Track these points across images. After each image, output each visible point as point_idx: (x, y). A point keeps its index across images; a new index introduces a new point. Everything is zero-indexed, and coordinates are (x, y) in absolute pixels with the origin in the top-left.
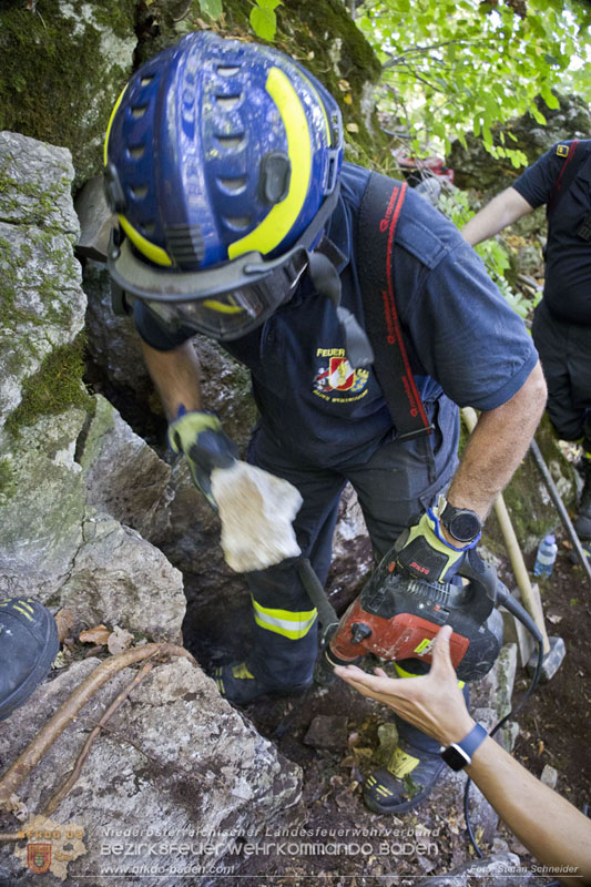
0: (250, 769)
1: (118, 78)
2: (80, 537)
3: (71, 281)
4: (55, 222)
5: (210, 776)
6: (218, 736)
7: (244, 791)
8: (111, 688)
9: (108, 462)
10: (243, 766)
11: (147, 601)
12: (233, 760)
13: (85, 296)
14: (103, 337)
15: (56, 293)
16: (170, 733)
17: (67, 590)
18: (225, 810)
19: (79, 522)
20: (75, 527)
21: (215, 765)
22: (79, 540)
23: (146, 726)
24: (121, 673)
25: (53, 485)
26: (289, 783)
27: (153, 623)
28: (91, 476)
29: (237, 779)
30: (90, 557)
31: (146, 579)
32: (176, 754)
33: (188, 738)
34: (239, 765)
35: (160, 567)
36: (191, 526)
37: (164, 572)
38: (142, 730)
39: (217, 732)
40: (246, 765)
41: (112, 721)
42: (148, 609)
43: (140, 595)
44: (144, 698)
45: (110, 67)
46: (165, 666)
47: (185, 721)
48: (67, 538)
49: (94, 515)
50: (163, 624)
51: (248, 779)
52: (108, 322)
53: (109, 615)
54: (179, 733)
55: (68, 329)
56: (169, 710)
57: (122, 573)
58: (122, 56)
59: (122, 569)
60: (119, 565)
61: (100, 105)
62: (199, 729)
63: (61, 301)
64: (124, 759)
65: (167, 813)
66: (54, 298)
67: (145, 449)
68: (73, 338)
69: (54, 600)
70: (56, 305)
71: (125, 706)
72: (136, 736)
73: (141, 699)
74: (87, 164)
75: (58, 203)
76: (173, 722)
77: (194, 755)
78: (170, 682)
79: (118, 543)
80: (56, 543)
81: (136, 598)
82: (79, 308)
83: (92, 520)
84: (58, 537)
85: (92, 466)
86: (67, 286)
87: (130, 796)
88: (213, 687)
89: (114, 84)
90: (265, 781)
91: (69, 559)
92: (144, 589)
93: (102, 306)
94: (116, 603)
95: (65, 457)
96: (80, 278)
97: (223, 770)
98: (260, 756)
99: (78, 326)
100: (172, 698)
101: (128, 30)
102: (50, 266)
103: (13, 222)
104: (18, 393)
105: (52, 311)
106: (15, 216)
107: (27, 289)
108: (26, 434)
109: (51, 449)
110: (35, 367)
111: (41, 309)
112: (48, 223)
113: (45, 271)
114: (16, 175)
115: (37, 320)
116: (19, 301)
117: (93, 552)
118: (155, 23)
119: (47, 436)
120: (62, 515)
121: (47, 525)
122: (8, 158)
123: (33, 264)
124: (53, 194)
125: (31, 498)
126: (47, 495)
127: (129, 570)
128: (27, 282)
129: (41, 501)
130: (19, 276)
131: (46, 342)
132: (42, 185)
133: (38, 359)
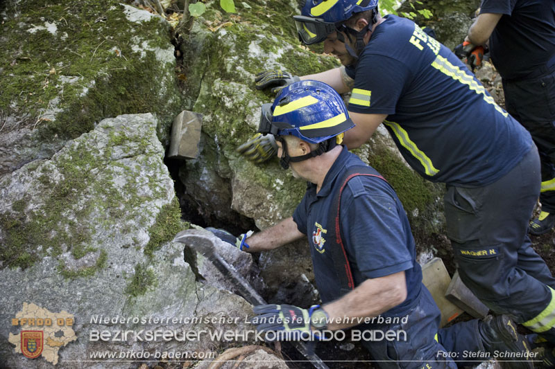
1: (170, 68)
2: (197, 299)
3: (163, 175)
4: (150, 150)
11: (241, 325)
13: (172, 180)
14: (207, 197)
15: (157, 183)
17: (197, 328)
19: (194, 292)
20: (193, 294)
22: (196, 301)
24: (227, 363)
25: (176, 276)
28: (205, 269)
30: (204, 308)
31: (236, 314)
35: (243, 305)
36: (280, 285)
37: (245, 308)
42: (242, 330)
43: (236, 323)
45: (164, 65)
46: (252, 356)
48: (189, 300)
49: (202, 287)
52: (207, 188)
55: (166, 199)
57: (223, 313)
58: (169, 57)
60: (220, 309)
61: (166, 84)
63: (160, 187)
66: (156, 186)
67: (231, 248)
68: (170, 202)
70: (157, 189)
74: (170, 114)
75: (150, 140)
78: (256, 364)
79: (217, 298)
80: (184, 304)
81: (234, 325)
82: (170, 187)
83: (202, 289)
84: (184, 301)
85: (204, 263)
86: (162, 178)
88: (283, 364)
89: (170, 72)
91: (193, 311)
92: (237, 319)
93: (201, 181)
95: (180, 261)
96: (168, 173)
99: (172, 194)
101: (168, 44)
102: (152, 172)
103: (130, 156)
104: (147, 235)
105: (157, 192)
106: (130, 153)
107: (142, 185)
108: (157, 254)
109: (171, 259)
110: (153, 221)
111: (151, 193)
112: (147, 151)
113: (149, 175)
114: (127, 134)
115: (149, 199)
116: (139, 192)
117: (205, 305)
118: (180, 35)
119: (168, 253)
120: (184, 289)
121: (177, 296)
122: (122, 127)
123: (143, 173)
124: (147, 137)
125: (166, 284)
126: (174, 281)
127: (226, 310)
128: (142, 182)
129: (171, 285)
130: (137, 181)
131: (155, 208)
132: (141, 135)
133: (153, 217)
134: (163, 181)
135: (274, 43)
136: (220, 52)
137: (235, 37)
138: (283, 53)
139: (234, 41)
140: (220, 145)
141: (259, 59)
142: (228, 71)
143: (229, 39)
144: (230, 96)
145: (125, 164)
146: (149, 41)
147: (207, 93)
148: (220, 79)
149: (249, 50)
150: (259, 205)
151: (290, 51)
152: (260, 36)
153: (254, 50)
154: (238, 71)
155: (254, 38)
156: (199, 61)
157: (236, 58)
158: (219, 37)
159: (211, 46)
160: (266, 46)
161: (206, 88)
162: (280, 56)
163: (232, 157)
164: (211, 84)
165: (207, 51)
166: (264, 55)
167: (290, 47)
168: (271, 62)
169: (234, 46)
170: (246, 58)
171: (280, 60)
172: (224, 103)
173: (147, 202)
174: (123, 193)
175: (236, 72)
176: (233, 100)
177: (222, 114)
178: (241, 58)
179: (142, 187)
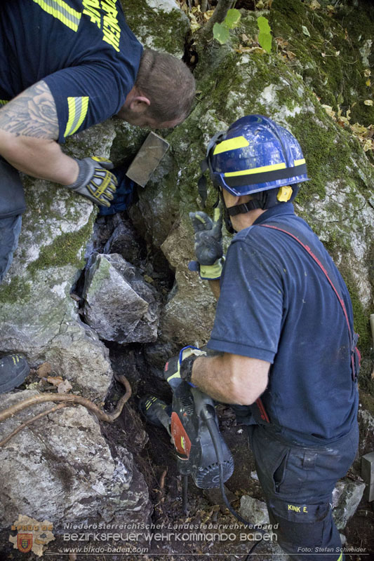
0: (108, 480)
2: (58, 330)
5: (82, 473)
6: (94, 455)
7: (100, 489)
8: (39, 408)
9: (105, 294)
10: (104, 476)
11: (87, 373)
12: (99, 470)
14: (152, 219)
15: (75, 204)
16: (66, 442)
17: (49, 354)
18: (86, 494)
19: (59, 323)
20: (56, 325)
21: (88, 469)
22: (57, 332)
23: (53, 433)
24: (47, 403)
26: (133, 498)
27: (89, 385)
28: (94, 299)
29: (97, 481)
30: (60, 341)
31: (87, 362)
32: (67, 454)
33: (76, 449)
34: (102, 475)
35: (97, 358)
36: (173, 339)
37: (98, 361)
38: (51, 435)
39: (94, 452)
40: (107, 477)
41: (36, 423)
42: (87, 376)
43: (83, 368)
44: (55, 419)
46: (73, 408)
47: (76, 440)
48: (50, 328)
49: (69, 321)
50: (95, 387)
51: (105, 484)
52: (155, 212)
53: (67, 372)
54: (71, 444)
55: (76, 224)
56: (68, 431)
57: (75, 354)
59: (76, 352)
60: (74, 350)
62: (83, 447)
63: (76, 208)
64: (38, 444)
65: (53, 480)
67: (130, 291)
69: (42, 357)
70: (72, 210)
71: (45, 419)
72: (46, 436)
73: (54, 419)
76: (69, 437)
77: (77, 459)
78: (72, 417)
81: (81, 370)
82: (86, 213)
83: (68, 323)
84: (46, 327)
85: (95, 294)
86: (83, 200)
87: (35, 463)
88: (97, 429)
90: (116, 490)
91: (49, 339)
92: (86, 366)
93: (153, 202)
94: (71, 369)
97: (90, 473)
98: (119, 476)
99: (83, 222)
100: (71, 425)
101: (177, 48)
104: (38, 253)
105: (69, 213)
107: (60, 200)
108: (41, 274)
109: (52, 283)
110: (49, 242)
111: (64, 211)
115: (59, 217)
116: (53, 206)
117: (62, 339)
118: (194, 44)
119: (52, 276)
120: (50, 317)
121: (41, 320)
124: (94, 148)
125: (36, 305)
126: (44, 306)
127: (79, 354)
128: (61, 196)
129: (40, 307)
130: (58, 193)
131: (59, 229)
132: (89, 143)
133: (52, 238)
134: (82, 204)
135: (296, 98)
136: (231, 80)
137: (255, 70)
138: (298, 113)
139: (251, 75)
140: (181, 181)
141: (267, 108)
142: (228, 106)
143: (247, 70)
144: (212, 135)
146: (155, 38)
147: (197, 118)
148: (214, 111)
149: (262, 94)
150: (187, 259)
151: (309, 114)
152: (284, 81)
153: (268, 95)
154: (237, 113)
155: (276, 81)
156: (207, 79)
157: (243, 95)
158: (238, 64)
159: (226, 68)
160: (284, 97)
161: (199, 112)
162: (293, 115)
163: (185, 199)
164: (204, 111)
165: (220, 72)
166: (275, 107)
167: (312, 109)
168: (278, 117)
169: (248, 81)
170: (253, 102)
171: (290, 120)
172: (203, 140)
173: (54, 219)
174: (38, 200)
175: (234, 112)
177: (197, 151)
178: (248, 98)
179: (59, 202)
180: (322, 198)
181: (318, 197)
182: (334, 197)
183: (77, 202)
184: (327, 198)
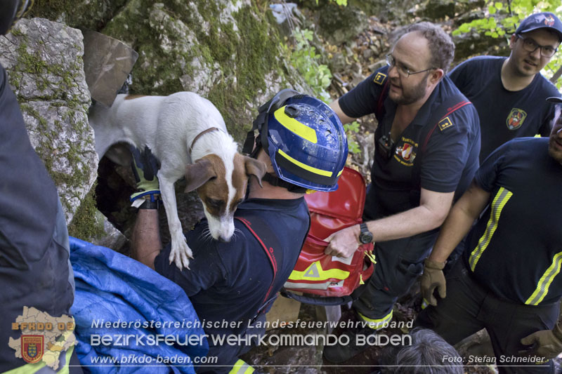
3: (88, 145)
4: (75, 96)
15: (79, 156)
55: (88, 183)
63: (83, 163)
66: (78, 161)
68: (91, 188)
70: (80, 166)
75: (76, 79)
82: (94, 165)
86: (86, 150)
99: (93, 178)
102: (75, 135)
103: (46, 99)
105: (77, 172)
106: (47, 93)
107: (60, 156)
110: (70, 219)
111: (69, 171)
112: (69, 96)
113: (71, 140)
114: (45, 58)
115: (68, 180)
116: (55, 166)
122: (40, 43)
123: (63, 135)
124: (72, 71)
128: (60, 149)
130: (55, 147)
131: (76, 199)
132: (64, 65)
133: (73, 213)
134: (86, 155)
138: (240, 7)
141: (217, 4)
144: (172, 38)
145: (41, 114)
147: (138, 13)
148: (163, 5)
151: (248, 8)
154: (190, 9)
161: (139, 4)
162: (237, 10)
167: (249, 2)
168: (227, 13)
171: (235, 16)
172: (159, 42)
175: (187, 8)
176: (174, 45)
179: (60, 159)
180: (264, 91)
181: (260, 91)
182: (271, 88)
183: (79, 153)
184: (267, 90)
